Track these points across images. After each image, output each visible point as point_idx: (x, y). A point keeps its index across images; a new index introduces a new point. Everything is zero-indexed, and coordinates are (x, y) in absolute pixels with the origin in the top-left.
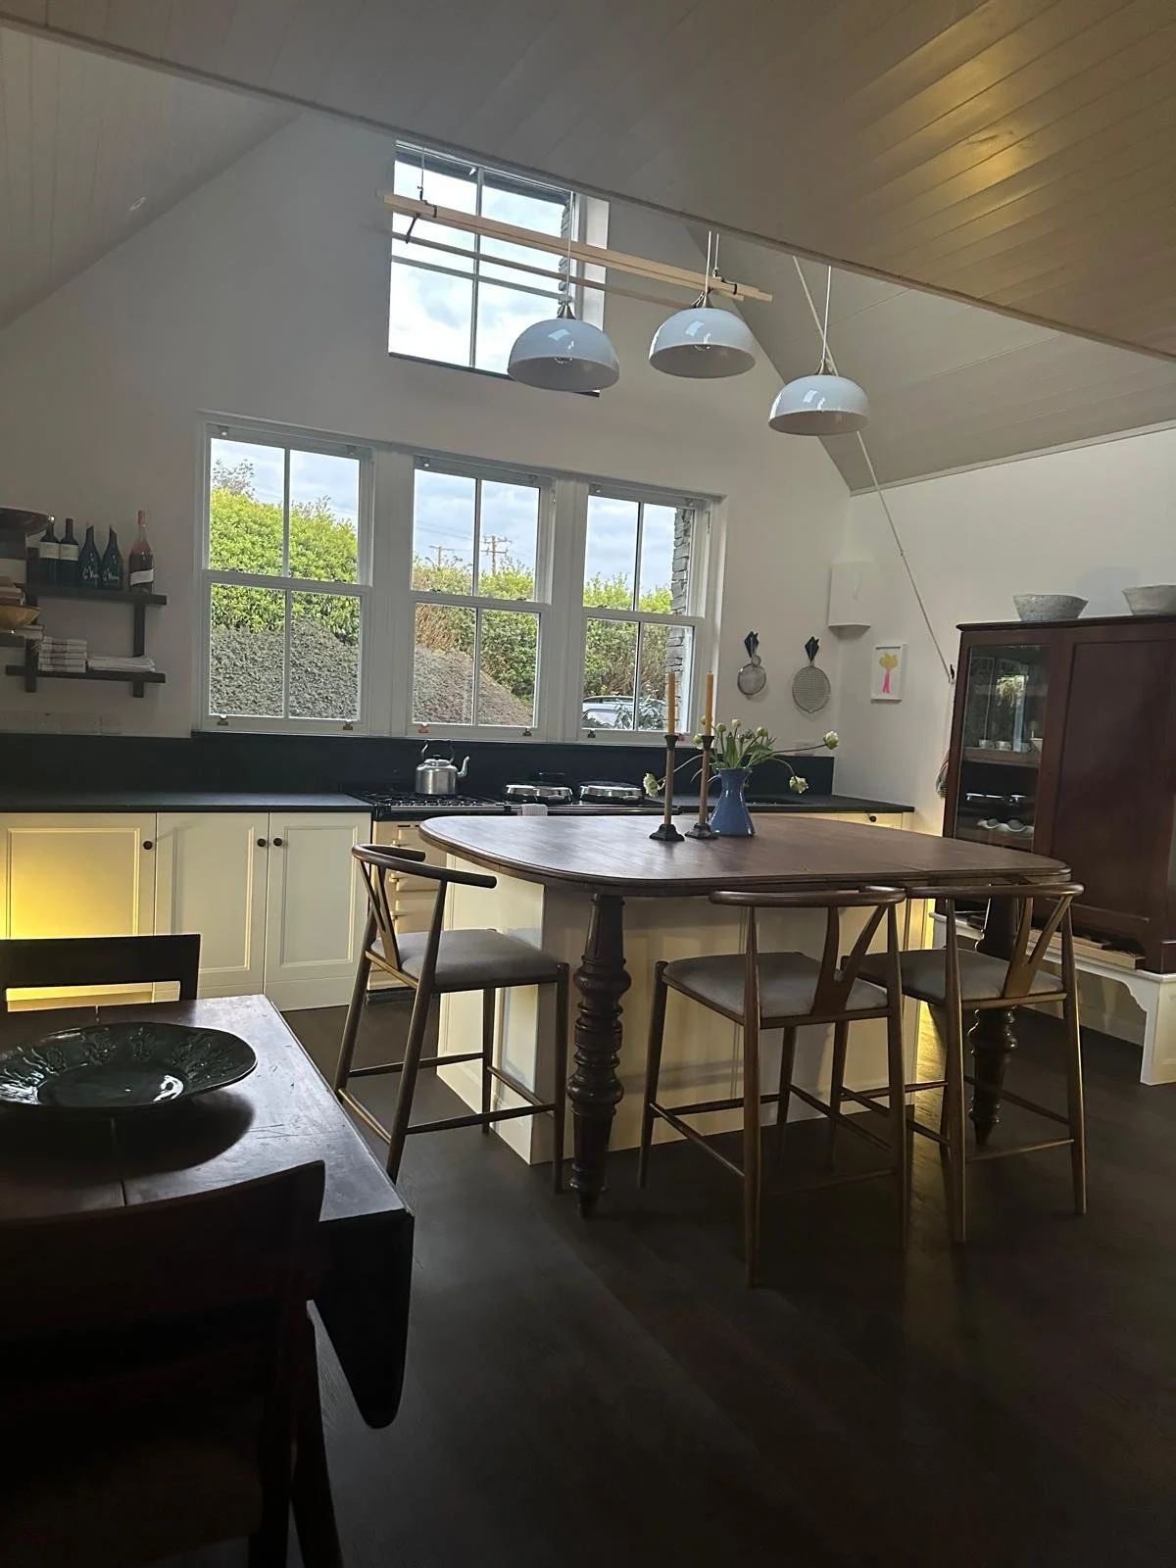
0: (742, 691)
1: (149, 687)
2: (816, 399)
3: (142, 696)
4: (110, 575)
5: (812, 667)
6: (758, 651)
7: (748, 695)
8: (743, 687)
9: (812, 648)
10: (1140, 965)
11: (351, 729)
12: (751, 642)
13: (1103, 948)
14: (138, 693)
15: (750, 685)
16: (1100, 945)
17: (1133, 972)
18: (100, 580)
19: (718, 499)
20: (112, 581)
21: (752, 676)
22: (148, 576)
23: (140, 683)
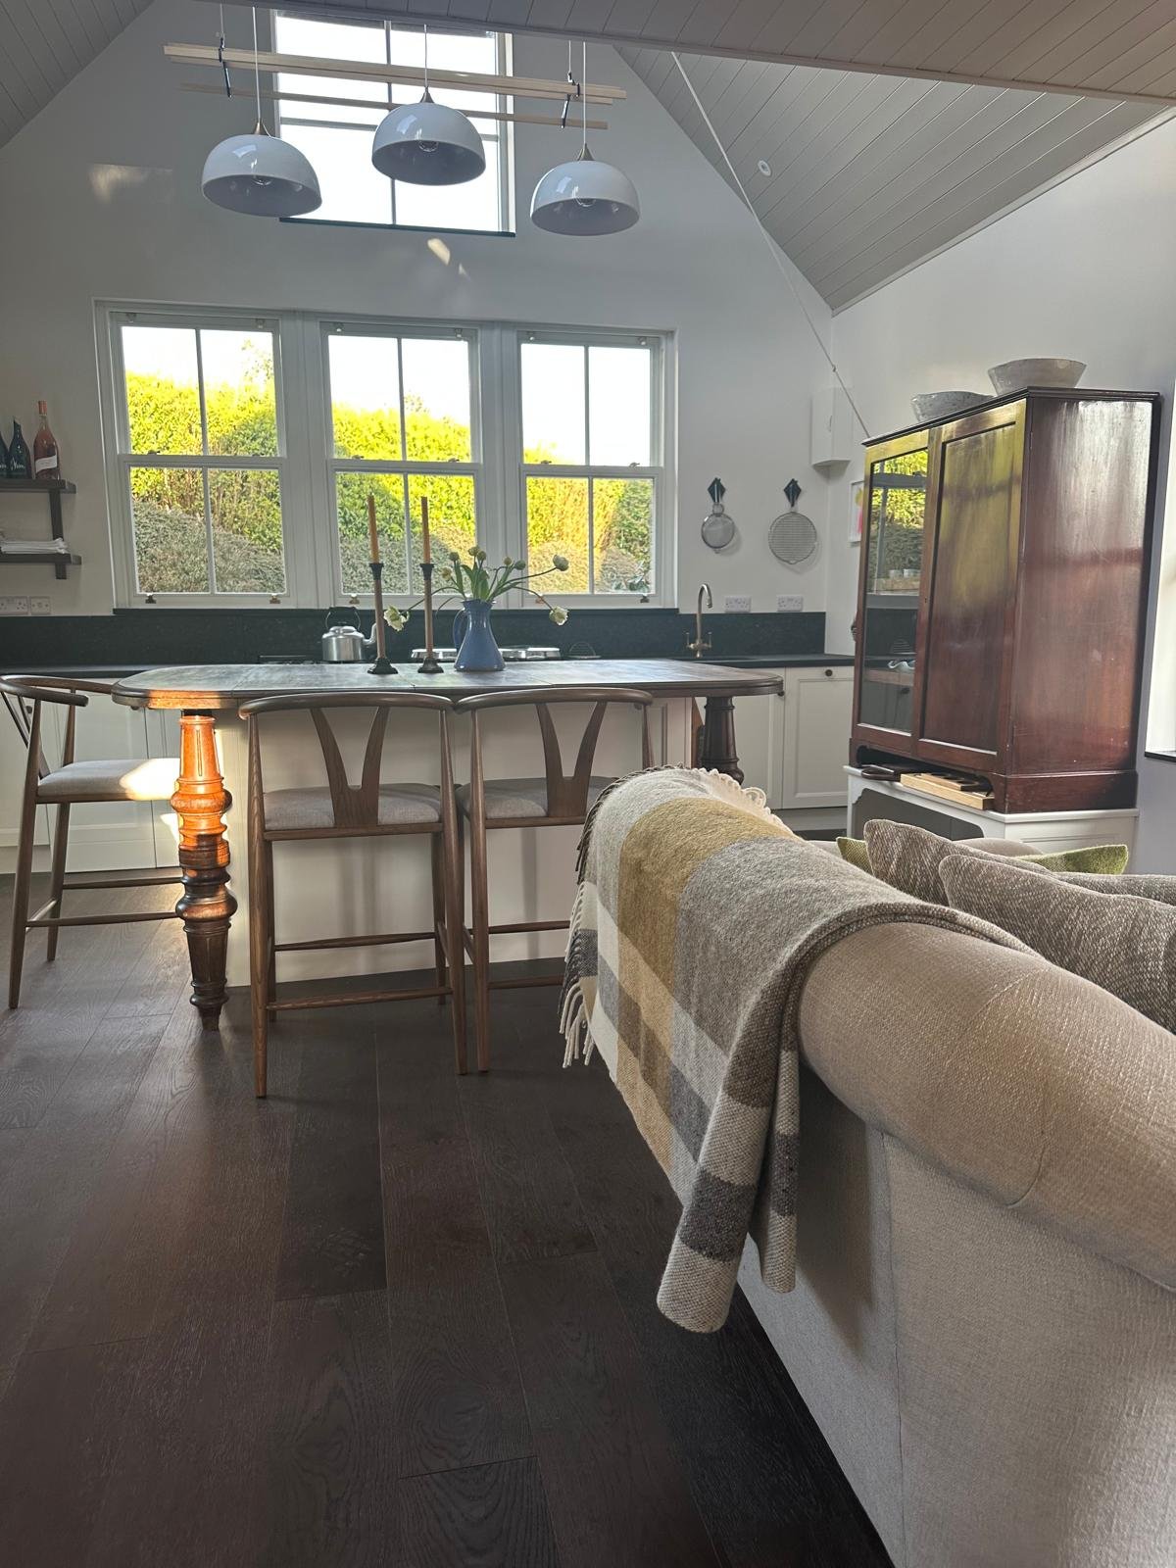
0: (709, 545)
1: (69, 568)
2: (570, 187)
3: (65, 578)
4: (15, 464)
5: (794, 513)
6: (726, 499)
7: (717, 548)
8: (708, 540)
9: (793, 491)
10: (989, 805)
11: (279, 602)
12: (717, 490)
13: (963, 789)
14: (61, 575)
15: (719, 537)
16: (959, 786)
17: (982, 813)
18: (8, 470)
19: (670, 334)
20: (17, 470)
21: (719, 528)
22: (51, 463)
23: (61, 565)
